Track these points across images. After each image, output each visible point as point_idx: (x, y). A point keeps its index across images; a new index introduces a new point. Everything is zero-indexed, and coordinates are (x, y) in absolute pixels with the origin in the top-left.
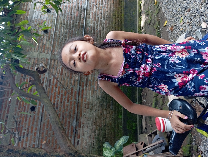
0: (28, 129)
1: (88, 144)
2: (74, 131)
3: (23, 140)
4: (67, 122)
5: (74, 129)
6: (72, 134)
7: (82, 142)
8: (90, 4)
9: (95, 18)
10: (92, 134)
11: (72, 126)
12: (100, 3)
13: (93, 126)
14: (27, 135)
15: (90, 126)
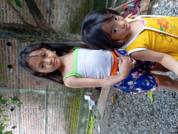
0: (6, 7)
1: (62, 24)
2: (49, 11)
3: (3, 16)
4: (42, 3)
5: (49, 10)
6: (46, 14)
7: (57, 22)
10: (65, 16)
11: (46, 7)
13: (66, 8)
14: (6, 12)
15: (63, 8)
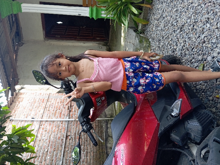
8: (66, 160)
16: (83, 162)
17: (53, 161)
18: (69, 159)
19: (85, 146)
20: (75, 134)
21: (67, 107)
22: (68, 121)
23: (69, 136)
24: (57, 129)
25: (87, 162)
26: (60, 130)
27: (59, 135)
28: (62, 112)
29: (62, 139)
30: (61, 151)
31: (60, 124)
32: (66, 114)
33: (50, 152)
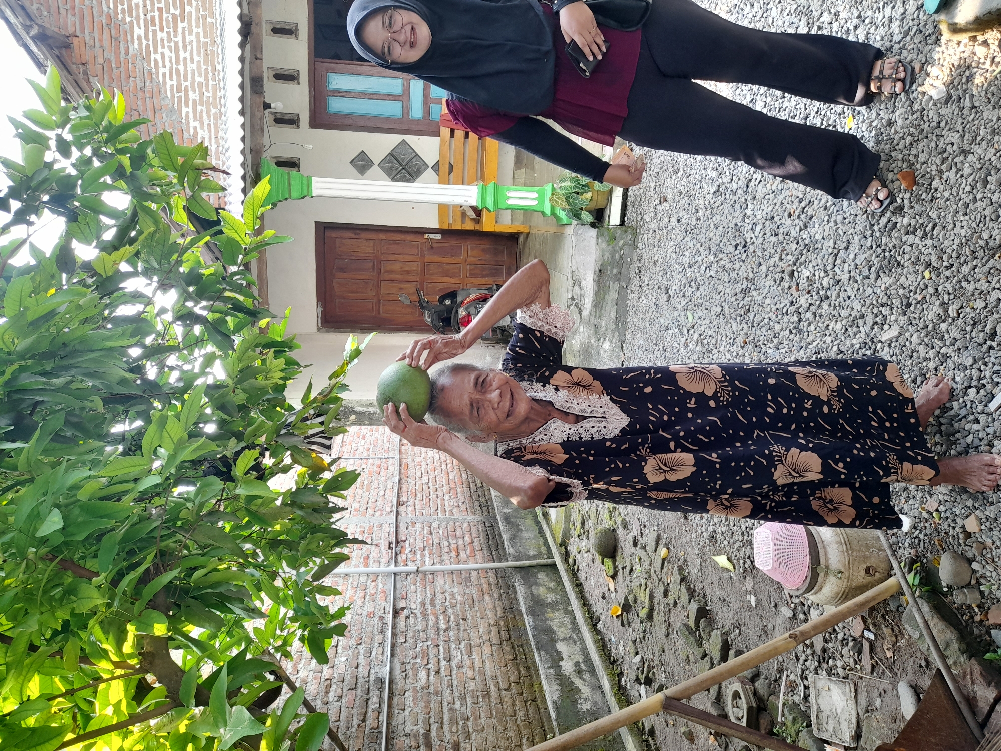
8: (403, 664)
9: (428, 703)
12: (442, 657)
16: (460, 667)
17: (360, 669)
18: (413, 661)
19: (462, 632)
20: (423, 604)
21: (384, 545)
22: (395, 574)
23: (403, 609)
24: (362, 594)
25: (472, 667)
26: (372, 595)
27: (369, 608)
28: (371, 556)
29: (382, 618)
30: (382, 644)
31: (370, 581)
32: (385, 559)
33: (344, 648)
